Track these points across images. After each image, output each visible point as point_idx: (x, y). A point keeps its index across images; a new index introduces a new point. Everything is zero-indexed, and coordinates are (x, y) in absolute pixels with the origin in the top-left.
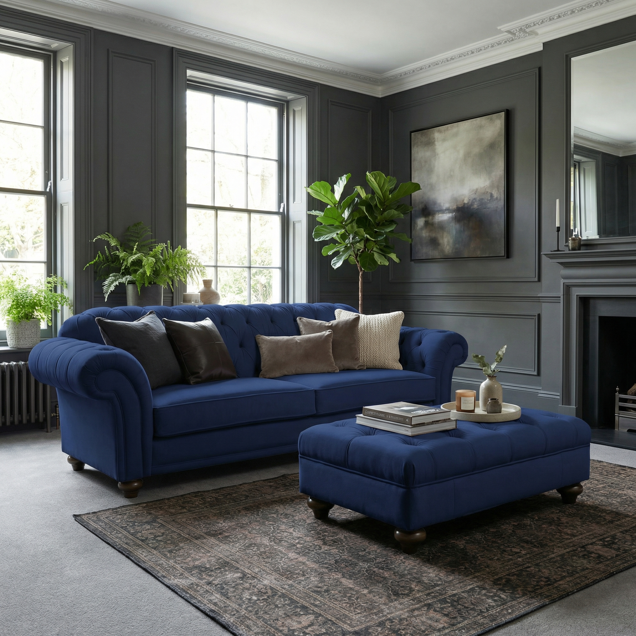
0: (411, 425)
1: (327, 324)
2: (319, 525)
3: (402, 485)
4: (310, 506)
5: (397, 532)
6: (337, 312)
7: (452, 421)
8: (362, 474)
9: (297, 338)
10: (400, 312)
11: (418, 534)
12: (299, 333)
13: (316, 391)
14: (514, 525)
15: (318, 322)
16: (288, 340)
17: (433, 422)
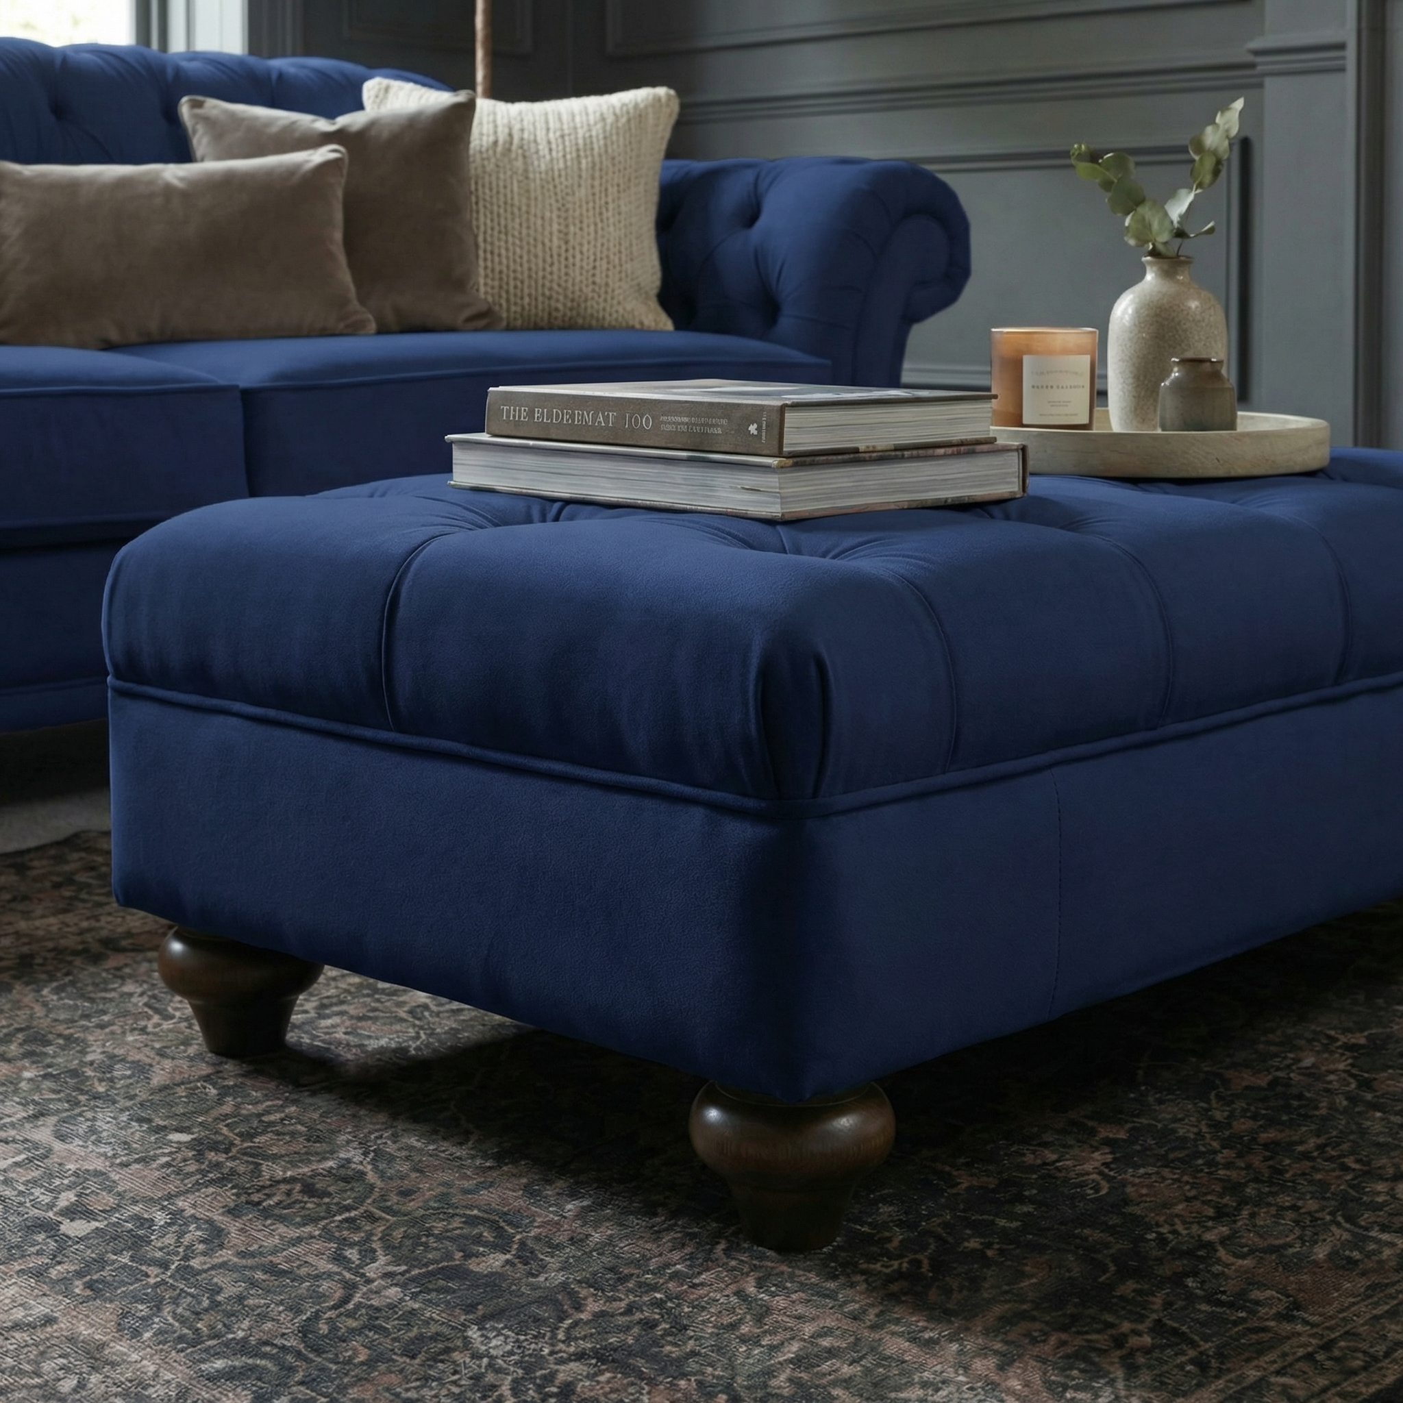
0: (780, 454)
1: (323, 125)
2: (224, 1092)
3: (751, 803)
4: (179, 980)
5: (713, 1114)
6: (371, 88)
7: (1006, 450)
8: (477, 751)
9: (172, 173)
10: (662, 91)
11: (845, 1122)
12: (183, 154)
13: (248, 396)
14: (1349, 1047)
15: (277, 119)
16: (122, 184)
17: (898, 448)
